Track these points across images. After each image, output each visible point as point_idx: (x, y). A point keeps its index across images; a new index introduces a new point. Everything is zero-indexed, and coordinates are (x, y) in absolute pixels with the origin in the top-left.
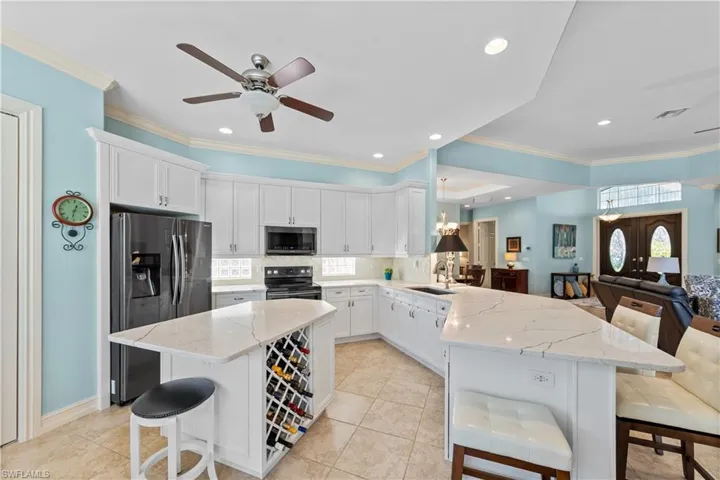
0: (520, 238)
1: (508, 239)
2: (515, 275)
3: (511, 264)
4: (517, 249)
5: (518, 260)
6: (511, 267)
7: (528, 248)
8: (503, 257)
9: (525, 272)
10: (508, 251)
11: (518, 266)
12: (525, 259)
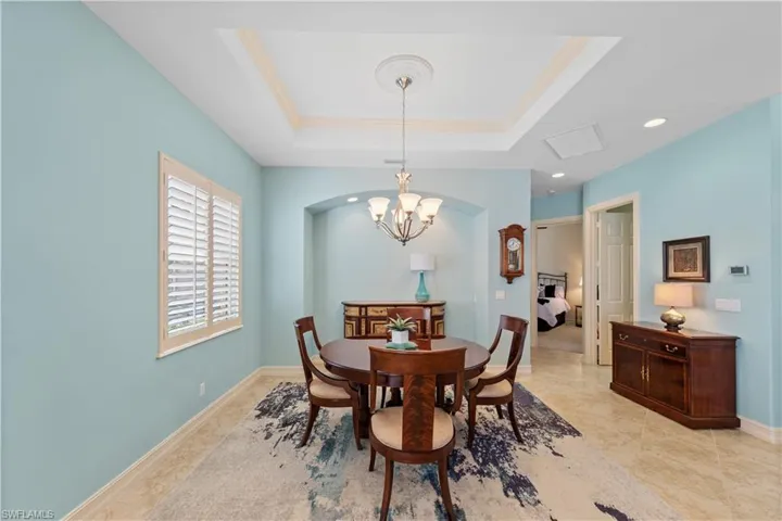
0: (705, 241)
1: (667, 244)
2: (682, 352)
3: (675, 315)
4: (699, 274)
5: (697, 304)
6: (673, 325)
7: (736, 270)
8: (650, 294)
9: (727, 348)
10: (667, 279)
11: (699, 324)
12: (721, 303)
